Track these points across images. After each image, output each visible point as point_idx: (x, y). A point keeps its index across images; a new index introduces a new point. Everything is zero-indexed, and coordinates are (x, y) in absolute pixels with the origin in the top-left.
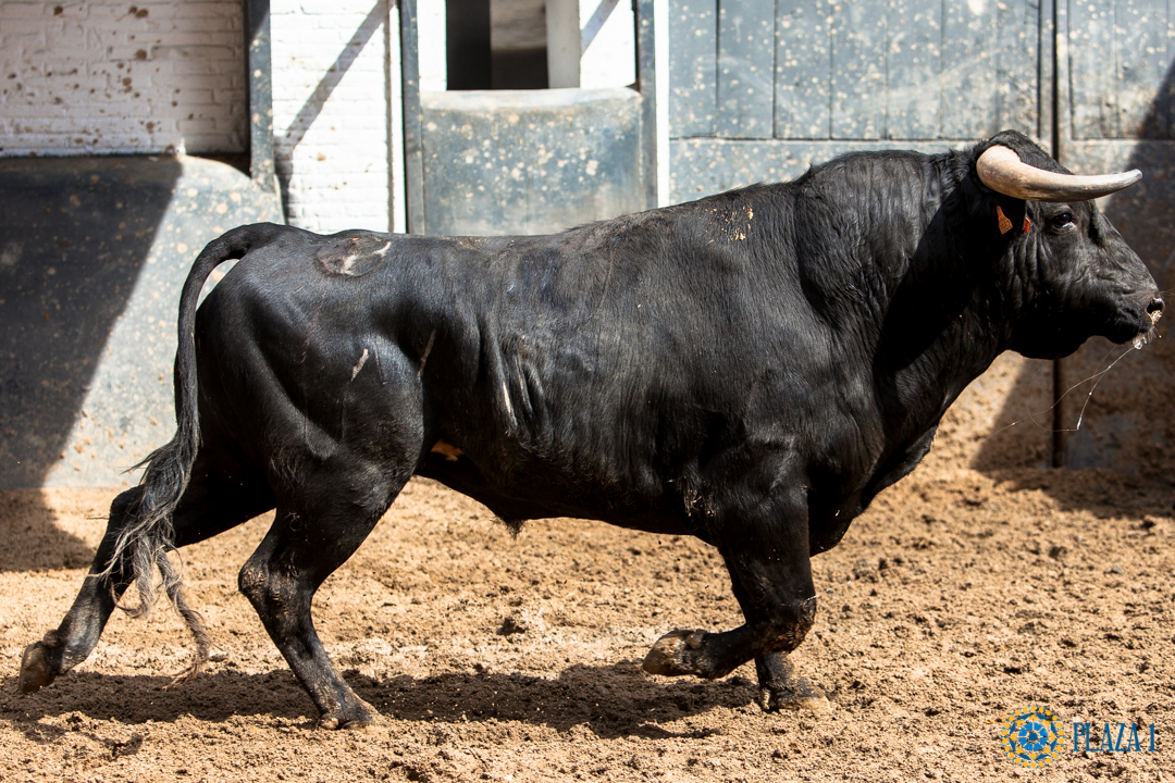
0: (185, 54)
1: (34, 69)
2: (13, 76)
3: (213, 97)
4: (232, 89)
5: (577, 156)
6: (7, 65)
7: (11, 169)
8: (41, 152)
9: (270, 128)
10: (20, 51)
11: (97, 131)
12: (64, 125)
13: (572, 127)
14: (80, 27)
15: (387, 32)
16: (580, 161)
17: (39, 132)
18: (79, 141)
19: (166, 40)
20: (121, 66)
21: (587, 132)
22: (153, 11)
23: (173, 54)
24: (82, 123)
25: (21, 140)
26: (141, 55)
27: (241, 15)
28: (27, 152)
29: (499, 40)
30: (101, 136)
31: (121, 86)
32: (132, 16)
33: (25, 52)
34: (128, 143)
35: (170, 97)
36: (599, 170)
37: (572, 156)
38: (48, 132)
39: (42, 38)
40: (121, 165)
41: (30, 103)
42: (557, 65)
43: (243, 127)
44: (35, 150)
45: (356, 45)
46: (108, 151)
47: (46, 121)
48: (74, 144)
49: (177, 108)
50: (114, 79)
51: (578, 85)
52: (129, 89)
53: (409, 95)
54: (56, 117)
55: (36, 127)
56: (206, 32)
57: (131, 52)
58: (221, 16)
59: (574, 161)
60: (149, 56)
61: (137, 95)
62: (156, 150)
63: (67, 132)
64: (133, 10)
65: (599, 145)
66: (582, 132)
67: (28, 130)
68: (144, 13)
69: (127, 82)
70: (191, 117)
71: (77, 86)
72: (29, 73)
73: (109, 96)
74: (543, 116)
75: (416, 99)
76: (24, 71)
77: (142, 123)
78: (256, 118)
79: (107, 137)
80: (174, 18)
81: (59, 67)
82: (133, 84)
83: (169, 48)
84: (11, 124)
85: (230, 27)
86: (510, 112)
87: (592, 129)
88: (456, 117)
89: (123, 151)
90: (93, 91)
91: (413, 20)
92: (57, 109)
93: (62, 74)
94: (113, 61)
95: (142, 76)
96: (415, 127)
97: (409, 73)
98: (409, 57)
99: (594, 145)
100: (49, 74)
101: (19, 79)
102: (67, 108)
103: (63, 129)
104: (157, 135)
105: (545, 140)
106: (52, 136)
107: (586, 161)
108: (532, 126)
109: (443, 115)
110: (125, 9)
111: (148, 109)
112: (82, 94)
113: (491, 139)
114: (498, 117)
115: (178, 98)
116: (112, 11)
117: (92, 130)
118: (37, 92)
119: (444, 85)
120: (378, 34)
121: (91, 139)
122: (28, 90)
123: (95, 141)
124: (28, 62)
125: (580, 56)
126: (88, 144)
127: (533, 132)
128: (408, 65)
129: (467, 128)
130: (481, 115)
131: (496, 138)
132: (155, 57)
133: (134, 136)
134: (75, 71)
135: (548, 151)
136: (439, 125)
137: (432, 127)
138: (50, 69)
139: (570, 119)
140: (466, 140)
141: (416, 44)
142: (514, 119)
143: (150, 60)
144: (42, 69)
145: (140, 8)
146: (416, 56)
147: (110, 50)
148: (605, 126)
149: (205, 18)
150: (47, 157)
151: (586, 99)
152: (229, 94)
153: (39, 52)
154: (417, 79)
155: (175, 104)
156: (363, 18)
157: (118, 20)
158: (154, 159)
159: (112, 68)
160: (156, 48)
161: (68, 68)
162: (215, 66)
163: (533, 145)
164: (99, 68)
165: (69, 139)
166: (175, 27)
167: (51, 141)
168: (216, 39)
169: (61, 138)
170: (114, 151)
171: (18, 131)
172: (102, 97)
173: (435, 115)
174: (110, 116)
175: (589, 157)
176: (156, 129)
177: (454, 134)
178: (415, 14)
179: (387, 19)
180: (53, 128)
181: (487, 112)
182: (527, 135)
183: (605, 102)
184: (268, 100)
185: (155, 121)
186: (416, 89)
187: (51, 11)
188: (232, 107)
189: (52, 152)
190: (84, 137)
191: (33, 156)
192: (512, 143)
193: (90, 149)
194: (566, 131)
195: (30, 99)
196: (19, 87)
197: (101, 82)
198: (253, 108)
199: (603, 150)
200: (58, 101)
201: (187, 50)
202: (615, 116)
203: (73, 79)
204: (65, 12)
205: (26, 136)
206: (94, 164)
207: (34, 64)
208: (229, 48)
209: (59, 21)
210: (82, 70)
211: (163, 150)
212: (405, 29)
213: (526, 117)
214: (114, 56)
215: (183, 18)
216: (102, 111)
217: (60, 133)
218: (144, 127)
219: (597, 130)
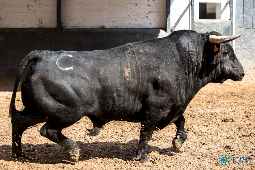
0: (156, 12)
1: (132, 14)
2: (129, 15)
3: (161, 19)
4: (164, 18)
5: (220, 30)
6: (128, 13)
7: (128, 30)
8: (133, 28)
9: (170, 24)
10: (130, 11)
11: (142, 24)
12: (137, 23)
13: (219, 26)
14: (140, 8)
15: (189, 10)
16: (220, 31)
17: (132, 24)
18: (139, 26)
19: (153, 10)
20: (146, 14)
21: (222, 27)
22: (152, 5)
23: (155, 12)
24: (139, 23)
25: (130, 26)
26: (149, 12)
27: (166, 6)
28: (131, 27)
29: (208, 11)
30: (142, 25)
31: (146, 17)
32: (148, 6)
33: (131, 11)
34: (147, 26)
35: (154, 19)
36: (223, 33)
37: (219, 30)
38: (134, 24)
39: (133, 9)
40: (146, 30)
41: (131, 20)
42: (217, 16)
43: (166, 24)
44: (132, 27)
45: (185, 12)
46: (143, 28)
47: (134, 23)
48: (138, 26)
49: (155, 21)
50: (145, 16)
51: (220, 19)
52: (147, 18)
53: (193, 20)
54: (135, 22)
55: (132, 23)
56: (160, 9)
57: (148, 12)
58: (162, 6)
59: (219, 31)
60: (151, 12)
61: (149, 19)
62: (151, 28)
63: (137, 24)
64: (148, 5)
65: (224, 29)
66: (221, 26)
67: (131, 24)
68: (150, 6)
69: (147, 17)
70: (157, 22)
71: (139, 17)
72: (131, 15)
73: (144, 19)
74: (215, 24)
75: (194, 20)
76: (130, 14)
77: (149, 23)
78: (168, 23)
79: (143, 25)
80: (155, 6)
81: (136, 14)
82: (148, 17)
83: (154, 11)
84: (128, 23)
85: (164, 8)
86: (209, 23)
87: (222, 26)
88: (200, 24)
89: (146, 28)
90: (141, 18)
91: (193, 7)
92: (136, 21)
93: (137, 15)
94: (145, 13)
95: (150, 16)
96: (193, 25)
97: (193, 16)
98: (193, 14)
99: (223, 29)
100: (134, 15)
101: (129, 16)
102: (137, 21)
103: (136, 24)
104: (152, 25)
105: (215, 28)
106: (135, 25)
107: (221, 31)
108: (213, 25)
109: (198, 23)
110: (147, 5)
111: (150, 21)
112: (140, 18)
113: (206, 27)
114: (207, 24)
115: (155, 19)
116: (145, 5)
117: (141, 24)
118: (132, 18)
119: (199, 18)
120: (188, 10)
121: (141, 26)
122: (131, 17)
123: (142, 26)
124: (131, 13)
125: (221, 14)
126: (140, 26)
127: (213, 26)
128: (193, 15)
129: (202, 25)
130: (204, 23)
131: (207, 27)
132: (152, 13)
133: (148, 25)
134: (139, 15)
135: (215, 29)
136: (197, 25)
137: (196, 25)
138: (135, 14)
139: (219, 24)
140: (202, 27)
141: (194, 11)
142: (210, 24)
143: (151, 13)
144: (133, 14)
145: (149, 5)
146: (194, 13)
147: (144, 11)
148: (225, 26)
149: (160, 7)
150: (134, 29)
151: (222, 21)
152: (163, 19)
153: (133, 11)
154: (194, 17)
155: (155, 20)
156: (186, 7)
157: (146, 6)
158: (151, 29)
159: (145, 14)
160: (152, 11)
161: (138, 14)
162: (161, 14)
163: (213, 28)
164: (142, 14)
165: (137, 26)
166: (155, 8)
167: (134, 26)
168: (162, 10)
169: (136, 26)
170: (145, 28)
171: (129, 24)
172: (143, 19)
173: (197, 23)
174: (144, 22)
175: (222, 31)
176: (151, 24)
177: (200, 26)
178: (194, 7)
179: (189, 7)
180: (135, 24)
181: (205, 23)
182: (212, 27)
183: (225, 22)
184: (170, 20)
185: (151, 23)
186: (194, 19)
187: (135, 5)
188: (164, 21)
189: (135, 28)
190: (140, 25)
191: (131, 28)
192: (209, 28)
193: (141, 27)
194: (218, 26)
195: (131, 19)
196: (130, 17)
197: (143, 17)
198: (167, 21)
199: (224, 30)
200: (136, 19)
201: (157, 12)
202: (226, 24)
203: (138, 16)
204: (137, 5)
205: (130, 25)
206: (141, 30)
207: (132, 13)
208: (164, 11)
209: (136, 6)
210: (140, 14)
211: (152, 28)
212: (192, 9)
213: (212, 24)
214: (145, 12)
215: (156, 6)
216: (143, 21)
217: (136, 25)
218: (150, 24)
219: (223, 26)
